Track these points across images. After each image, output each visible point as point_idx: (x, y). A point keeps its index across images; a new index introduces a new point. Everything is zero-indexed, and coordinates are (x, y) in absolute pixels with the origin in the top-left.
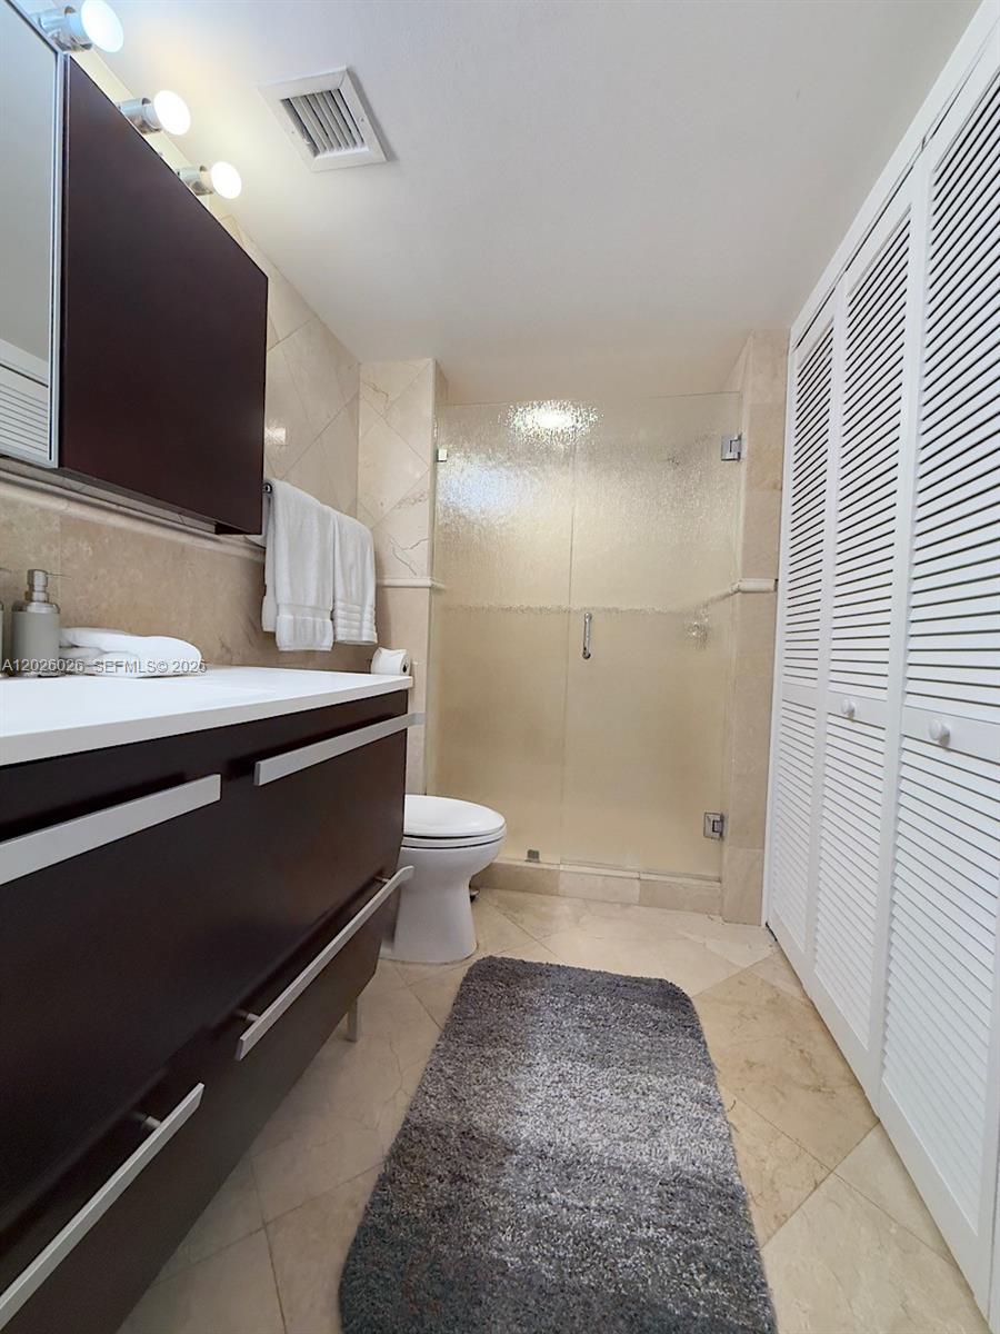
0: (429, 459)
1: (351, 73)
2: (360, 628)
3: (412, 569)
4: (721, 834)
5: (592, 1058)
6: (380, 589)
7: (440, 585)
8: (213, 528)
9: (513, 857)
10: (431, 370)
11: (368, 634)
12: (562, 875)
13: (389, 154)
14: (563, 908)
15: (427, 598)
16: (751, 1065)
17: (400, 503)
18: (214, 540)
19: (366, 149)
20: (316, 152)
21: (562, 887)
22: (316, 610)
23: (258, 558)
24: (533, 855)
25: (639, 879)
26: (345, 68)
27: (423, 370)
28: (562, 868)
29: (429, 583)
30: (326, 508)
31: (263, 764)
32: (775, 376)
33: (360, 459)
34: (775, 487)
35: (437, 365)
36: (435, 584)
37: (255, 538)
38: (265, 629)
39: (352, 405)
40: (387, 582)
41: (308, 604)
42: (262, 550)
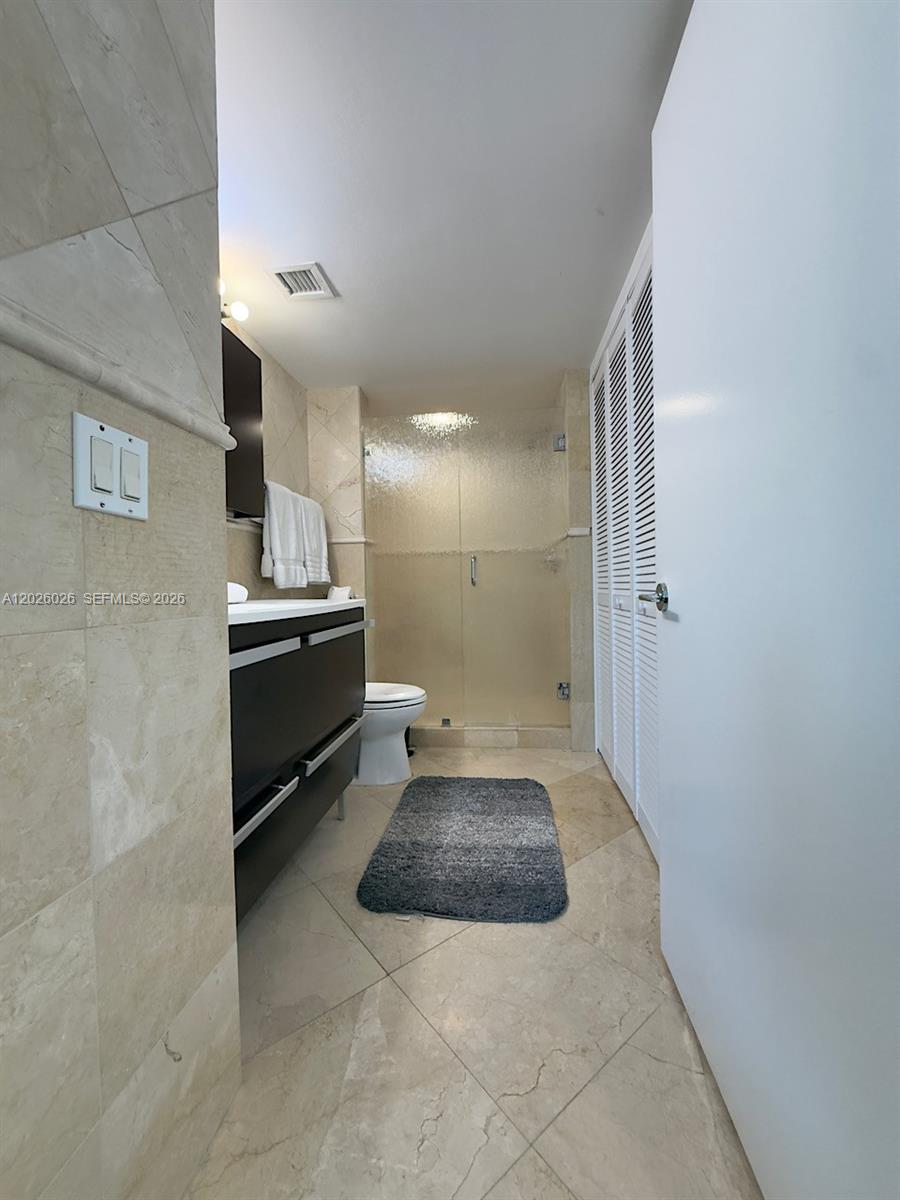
0: (359, 454)
1: (318, 266)
2: (320, 573)
3: (352, 529)
4: (568, 696)
5: (483, 813)
6: (330, 545)
7: (371, 541)
8: (232, 515)
9: (434, 725)
10: (357, 393)
11: (325, 577)
12: (466, 733)
13: (336, 294)
14: (468, 753)
15: (363, 550)
16: (574, 810)
17: (340, 485)
18: (233, 522)
19: (322, 292)
20: (292, 292)
21: (466, 741)
22: (296, 560)
23: (257, 531)
24: (446, 722)
25: (517, 730)
26: (313, 262)
27: (352, 393)
28: (466, 728)
29: (363, 540)
30: (295, 494)
31: (312, 635)
32: (582, 399)
33: (310, 456)
34: (586, 469)
35: (360, 389)
36: (368, 540)
37: (257, 520)
38: (264, 576)
39: (302, 421)
40: (334, 540)
41: (291, 557)
42: (261, 526)
